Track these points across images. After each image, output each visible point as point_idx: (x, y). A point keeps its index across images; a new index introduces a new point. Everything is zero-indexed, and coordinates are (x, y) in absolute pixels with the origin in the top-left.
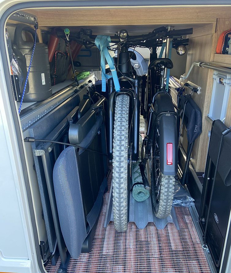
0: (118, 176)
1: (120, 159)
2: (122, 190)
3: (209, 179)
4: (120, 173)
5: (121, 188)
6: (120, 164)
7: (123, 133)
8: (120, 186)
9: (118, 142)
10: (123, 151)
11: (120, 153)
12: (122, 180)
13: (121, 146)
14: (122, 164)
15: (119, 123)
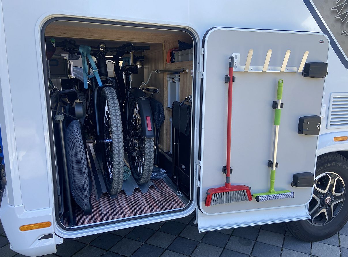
0: (117, 137)
1: (117, 125)
2: (120, 148)
3: (175, 144)
4: (118, 135)
5: (120, 146)
6: (117, 129)
7: (117, 108)
8: (119, 144)
9: (114, 114)
10: (119, 119)
11: (117, 121)
12: (120, 140)
13: (116, 116)
14: (119, 128)
15: (112, 102)
